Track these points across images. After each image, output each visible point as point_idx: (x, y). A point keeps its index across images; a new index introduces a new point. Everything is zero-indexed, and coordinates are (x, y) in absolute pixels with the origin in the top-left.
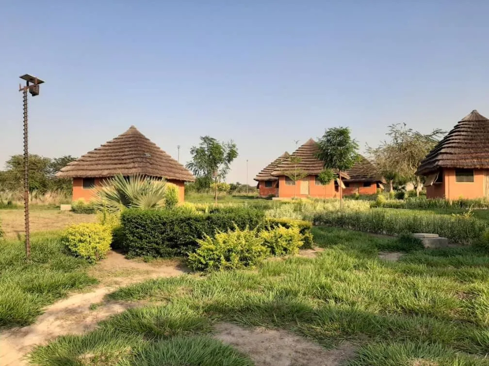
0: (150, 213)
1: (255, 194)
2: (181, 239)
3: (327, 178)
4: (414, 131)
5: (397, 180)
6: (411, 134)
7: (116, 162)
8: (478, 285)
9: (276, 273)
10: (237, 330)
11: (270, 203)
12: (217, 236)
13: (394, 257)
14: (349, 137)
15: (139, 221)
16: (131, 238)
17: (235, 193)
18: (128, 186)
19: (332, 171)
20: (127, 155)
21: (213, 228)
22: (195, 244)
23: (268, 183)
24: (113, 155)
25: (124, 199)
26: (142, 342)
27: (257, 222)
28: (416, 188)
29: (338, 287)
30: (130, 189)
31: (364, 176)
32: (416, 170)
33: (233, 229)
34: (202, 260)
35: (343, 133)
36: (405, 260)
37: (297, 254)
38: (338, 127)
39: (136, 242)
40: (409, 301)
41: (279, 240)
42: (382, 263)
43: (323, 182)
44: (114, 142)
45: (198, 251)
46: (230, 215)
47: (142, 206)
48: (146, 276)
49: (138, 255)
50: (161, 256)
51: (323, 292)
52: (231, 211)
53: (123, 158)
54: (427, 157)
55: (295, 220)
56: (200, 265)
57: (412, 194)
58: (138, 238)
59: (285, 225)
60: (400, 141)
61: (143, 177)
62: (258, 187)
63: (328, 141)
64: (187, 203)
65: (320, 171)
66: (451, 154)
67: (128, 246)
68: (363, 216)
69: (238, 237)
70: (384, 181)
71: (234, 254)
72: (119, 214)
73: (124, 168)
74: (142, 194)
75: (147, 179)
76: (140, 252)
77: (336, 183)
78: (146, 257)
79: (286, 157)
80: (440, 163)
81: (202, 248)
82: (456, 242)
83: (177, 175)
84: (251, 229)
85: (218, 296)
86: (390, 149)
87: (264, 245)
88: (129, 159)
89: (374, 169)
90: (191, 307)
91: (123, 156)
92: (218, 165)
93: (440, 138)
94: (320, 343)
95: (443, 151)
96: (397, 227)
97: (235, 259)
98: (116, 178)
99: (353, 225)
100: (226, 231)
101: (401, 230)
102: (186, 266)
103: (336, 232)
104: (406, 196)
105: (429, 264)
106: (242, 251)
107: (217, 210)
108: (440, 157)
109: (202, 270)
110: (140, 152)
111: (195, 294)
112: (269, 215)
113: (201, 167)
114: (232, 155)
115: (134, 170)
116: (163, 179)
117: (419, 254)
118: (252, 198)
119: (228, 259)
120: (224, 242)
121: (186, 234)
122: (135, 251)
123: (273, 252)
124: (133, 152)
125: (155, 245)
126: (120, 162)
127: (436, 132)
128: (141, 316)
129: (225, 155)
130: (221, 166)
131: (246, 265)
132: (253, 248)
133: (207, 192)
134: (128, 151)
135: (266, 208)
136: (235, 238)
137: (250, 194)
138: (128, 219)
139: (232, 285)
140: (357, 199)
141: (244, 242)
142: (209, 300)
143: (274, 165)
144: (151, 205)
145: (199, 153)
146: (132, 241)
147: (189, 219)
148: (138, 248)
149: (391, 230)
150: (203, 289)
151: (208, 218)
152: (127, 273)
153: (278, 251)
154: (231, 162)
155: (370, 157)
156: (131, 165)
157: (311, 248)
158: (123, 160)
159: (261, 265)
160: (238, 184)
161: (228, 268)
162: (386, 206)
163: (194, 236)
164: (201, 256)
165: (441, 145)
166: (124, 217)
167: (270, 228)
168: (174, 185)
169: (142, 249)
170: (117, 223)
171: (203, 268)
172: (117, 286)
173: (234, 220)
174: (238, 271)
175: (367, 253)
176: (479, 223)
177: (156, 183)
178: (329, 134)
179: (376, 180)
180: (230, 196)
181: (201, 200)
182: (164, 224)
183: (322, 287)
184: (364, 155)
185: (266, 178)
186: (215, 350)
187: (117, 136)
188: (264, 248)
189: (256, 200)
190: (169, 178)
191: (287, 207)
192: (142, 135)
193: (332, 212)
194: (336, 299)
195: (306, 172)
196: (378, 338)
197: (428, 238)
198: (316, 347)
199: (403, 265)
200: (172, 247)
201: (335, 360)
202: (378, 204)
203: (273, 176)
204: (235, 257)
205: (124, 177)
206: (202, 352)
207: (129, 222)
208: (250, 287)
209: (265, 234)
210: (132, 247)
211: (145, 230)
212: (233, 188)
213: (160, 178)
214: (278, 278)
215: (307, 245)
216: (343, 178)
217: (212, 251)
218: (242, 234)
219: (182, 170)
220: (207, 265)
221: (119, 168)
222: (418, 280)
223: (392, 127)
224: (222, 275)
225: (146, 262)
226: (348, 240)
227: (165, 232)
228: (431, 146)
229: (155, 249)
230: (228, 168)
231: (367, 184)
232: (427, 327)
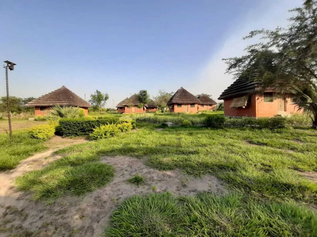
0: (72, 119)
1: (117, 112)
2: (86, 129)
3: (140, 106)
4: (166, 92)
5: (161, 107)
6: (165, 93)
7: (56, 100)
8: (182, 136)
9: (123, 138)
10: (109, 158)
11: (122, 115)
12: (101, 127)
13: (160, 130)
14: (147, 93)
15: (68, 123)
16: (64, 130)
17: (109, 112)
18: (62, 109)
19: (142, 104)
20: (61, 97)
21: (99, 124)
22: (92, 130)
23: (121, 108)
24: (55, 97)
25: (61, 115)
26: (69, 168)
27: (116, 122)
28: (167, 109)
29: (143, 141)
30: (63, 111)
31: (152, 106)
32: (167, 104)
33: (107, 124)
34: (95, 136)
35: (145, 92)
36: (163, 131)
37: (130, 131)
38: (143, 90)
39: (66, 131)
40: (163, 142)
41: (124, 127)
42: (156, 132)
43: (139, 107)
44: (55, 92)
45: (93, 133)
46: (106, 119)
47: (69, 117)
48: (71, 144)
49: (67, 136)
50: (78, 136)
51: (138, 142)
52: (107, 118)
53: (60, 98)
54: (170, 100)
55: (130, 120)
56: (94, 138)
57: (166, 111)
58: (67, 129)
59: (126, 122)
60: (162, 95)
61: (69, 106)
62: (117, 109)
63: (140, 94)
64: (89, 115)
65: (138, 104)
66: (176, 99)
67: (63, 133)
68: (151, 118)
69: (109, 127)
70: (158, 107)
71: (107, 133)
72: (58, 121)
73: (60, 102)
74: (69, 113)
75: (70, 107)
76: (69, 135)
77: (144, 108)
78: (71, 136)
79: (127, 99)
80: (173, 102)
81: (95, 131)
82: (177, 124)
83: (85, 105)
84: (114, 124)
85: (102, 148)
86: (159, 98)
87: (119, 129)
88: (63, 99)
89: (155, 103)
90: (91, 153)
91: (60, 97)
92: (101, 102)
93: (173, 94)
94: (137, 158)
95: (174, 98)
96: (161, 121)
97: (108, 135)
98: (56, 106)
99: (148, 121)
100: (105, 125)
101: (162, 121)
102: (89, 138)
103: (143, 123)
104: (164, 112)
105: (169, 131)
106: (111, 132)
107: (101, 118)
108: (173, 100)
109: (95, 139)
110: (68, 96)
111: (93, 148)
112: (121, 119)
113: (94, 102)
114: (106, 98)
115: (65, 103)
116: (78, 107)
117: (167, 129)
118: (115, 113)
119: (105, 135)
120: (104, 129)
121: (89, 127)
122: (66, 135)
123: (122, 131)
124: (64, 96)
125: (75, 132)
126: (58, 100)
127: (172, 93)
128: (69, 159)
129: (104, 98)
130: (103, 102)
131: (112, 136)
132: (115, 130)
133: (98, 111)
134: (62, 96)
135: (120, 116)
136: (108, 127)
137: (115, 112)
138: (62, 122)
139: (107, 143)
140: (150, 113)
141: (111, 128)
142: (98, 150)
143: (123, 102)
144: (73, 116)
145: (94, 97)
146: (64, 131)
147: (89, 121)
148: (68, 133)
149: (159, 122)
150: (96, 146)
151: (97, 121)
152: (62, 143)
153: (124, 131)
154: (106, 101)
155: (154, 100)
156: (64, 101)
157: (135, 129)
158: (60, 99)
159: (118, 136)
160: (110, 108)
161: (105, 138)
162: (158, 115)
163: (92, 128)
164: (95, 134)
165: (173, 97)
166: (60, 122)
167: (121, 123)
168: (83, 109)
169: (69, 133)
170: (57, 124)
171: (96, 139)
172: (58, 149)
173: (107, 121)
174: (109, 139)
175: (152, 129)
176: (182, 119)
177: (75, 108)
178: (141, 92)
179: (156, 107)
180: (107, 113)
181: (95, 115)
182: (79, 124)
183: (138, 141)
184: (152, 99)
185: (120, 106)
186: (100, 166)
187: (56, 89)
188: (119, 130)
189: (117, 114)
190: (81, 106)
191: (127, 116)
192: (68, 90)
193: (142, 117)
194: (143, 144)
195: (134, 104)
196: (154, 154)
197: (169, 124)
198: (135, 159)
199: (162, 132)
200: (83, 132)
201: (142, 162)
202: (156, 114)
203: (122, 105)
204: (108, 134)
205: (60, 106)
206: (95, 167)
207: (63, 123)
208: (114, 143)
209: (119, 125)
210: (65, 133)
211: (70, 126)
212: (108, 110)
213: (76, 106)
214: (123, 140)
215: (134, 128)
216: (145, 106)
217: (99, 132)
218: (111, 126)
219: (87, 103)
220: (97, 137)
221: (58, 103)
222: (166, 136)
223: (160, 90)
224: (103, 141)
225: (71, 138)
226: (147, 125)
227: (79, 126)
228: (171, 97)
229: (75, 133)
230: (105, 103)
231: (153, 108)
232: (168, 149)
